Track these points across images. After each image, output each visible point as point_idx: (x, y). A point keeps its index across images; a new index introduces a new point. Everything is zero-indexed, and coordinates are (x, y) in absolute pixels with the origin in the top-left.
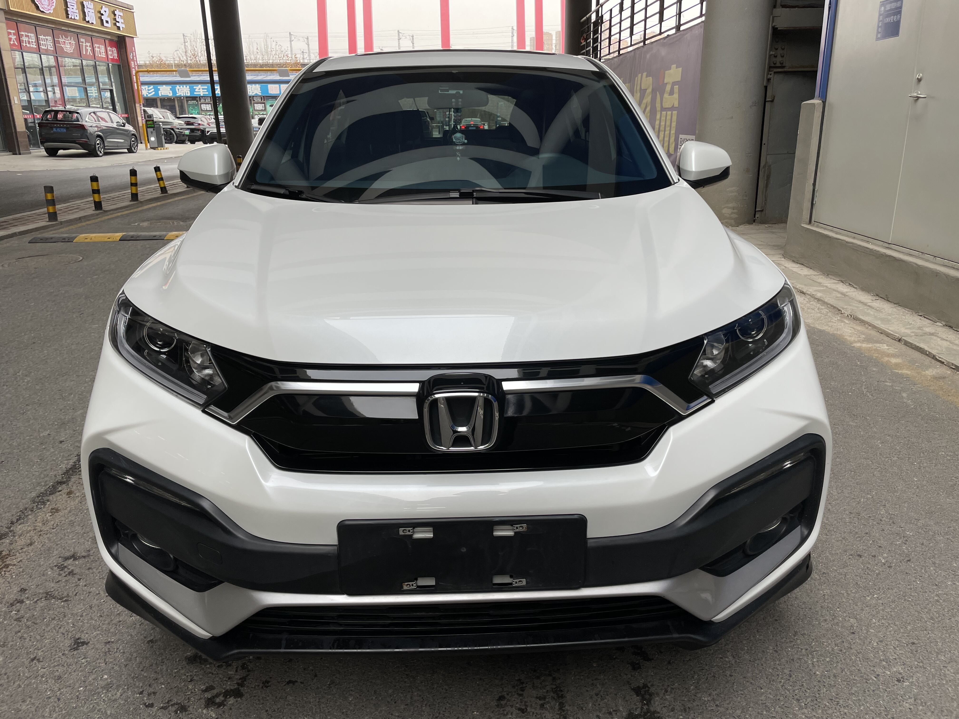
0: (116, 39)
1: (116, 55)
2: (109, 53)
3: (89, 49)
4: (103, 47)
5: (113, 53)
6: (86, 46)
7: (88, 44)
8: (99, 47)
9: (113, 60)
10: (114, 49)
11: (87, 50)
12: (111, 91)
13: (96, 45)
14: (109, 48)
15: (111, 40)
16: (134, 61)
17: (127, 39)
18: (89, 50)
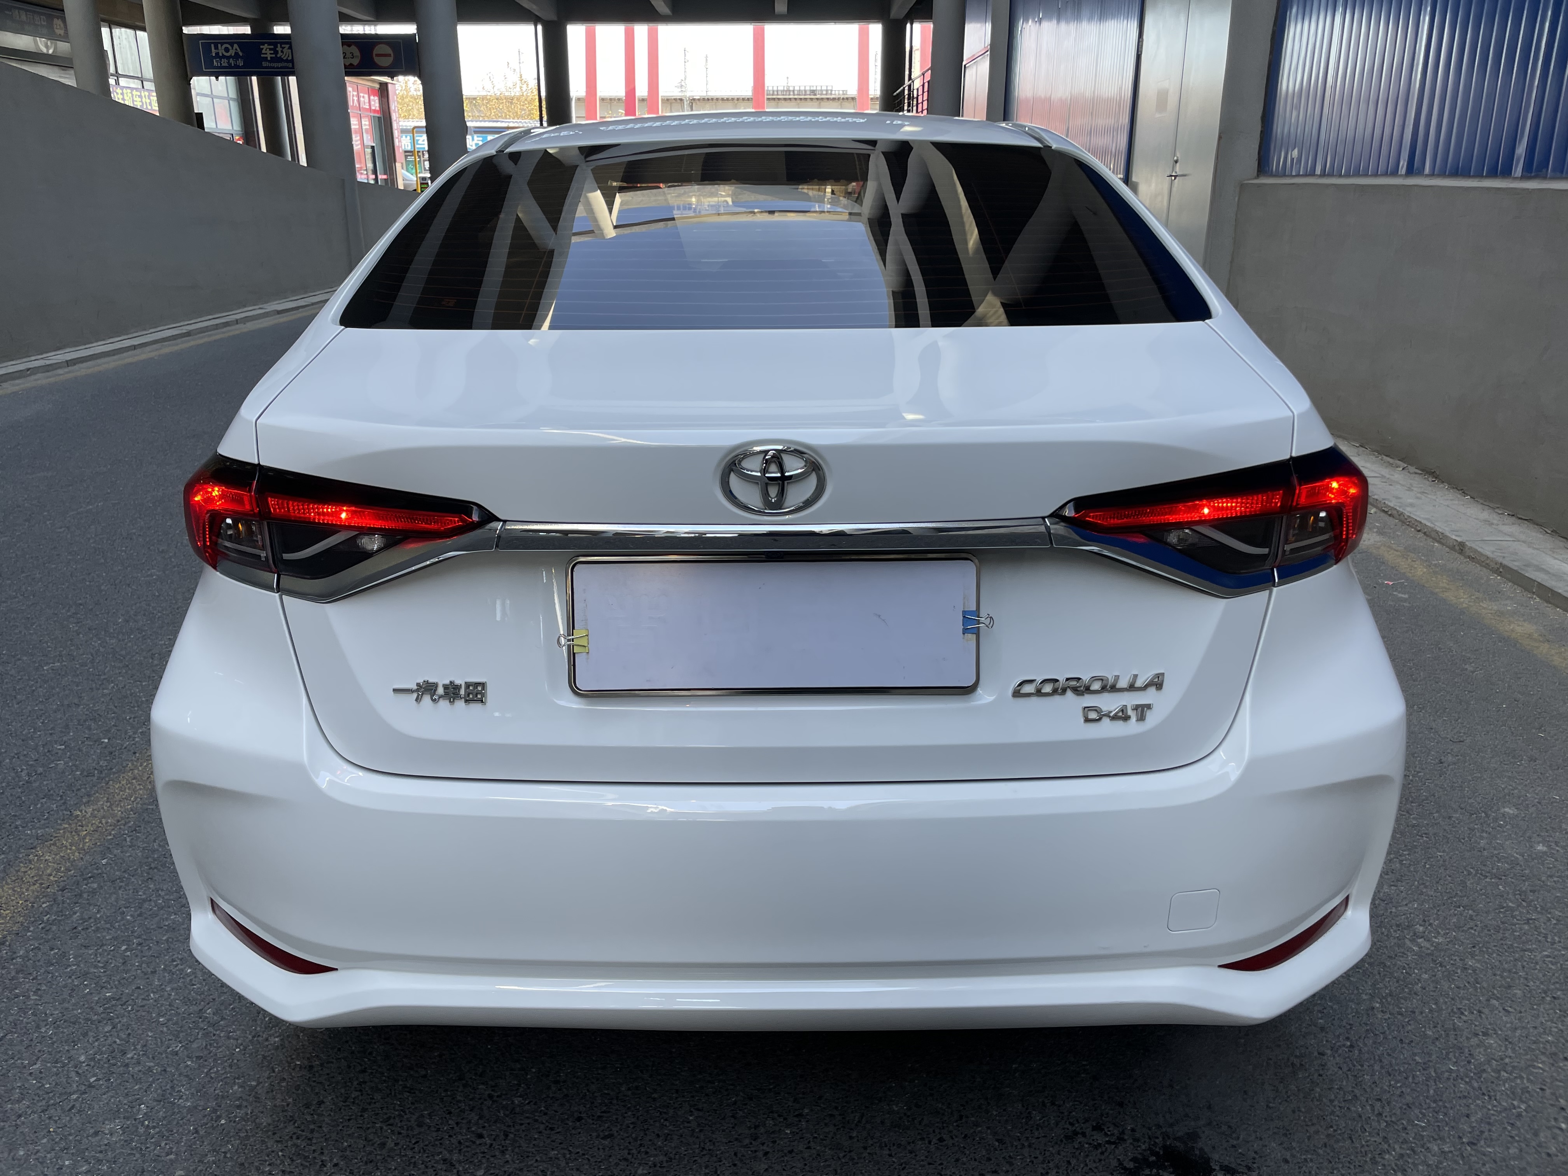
0: (377, 86)
1: (377, 105)
2: (372, 103)
3: (356, 98)
4: (366, 96)
5: (375, 103)
6: (353, 95)
7: (355, 93)
8: (363, 97)
9: (375, 111)
10: (376, 98)
11: (353, 100)
12: (373, 147)
13: (362, 95)
14: (372, 97)
15: (373, 89)
16: (395, 112)
17: (389, 86)
18: (355, 101)
